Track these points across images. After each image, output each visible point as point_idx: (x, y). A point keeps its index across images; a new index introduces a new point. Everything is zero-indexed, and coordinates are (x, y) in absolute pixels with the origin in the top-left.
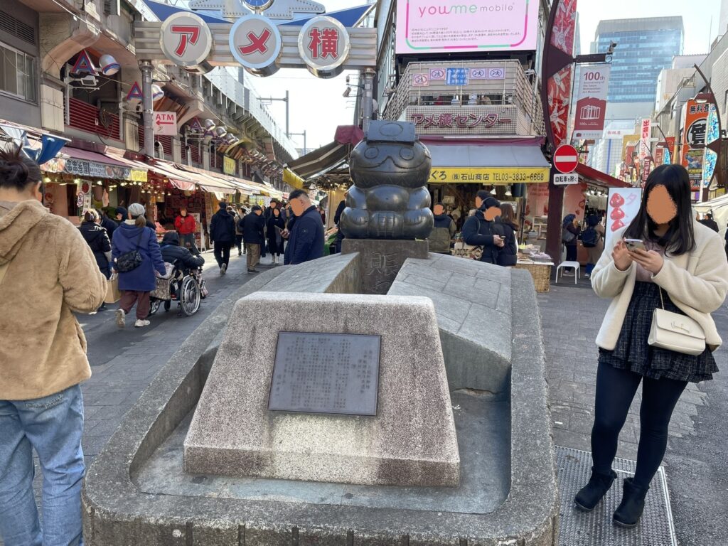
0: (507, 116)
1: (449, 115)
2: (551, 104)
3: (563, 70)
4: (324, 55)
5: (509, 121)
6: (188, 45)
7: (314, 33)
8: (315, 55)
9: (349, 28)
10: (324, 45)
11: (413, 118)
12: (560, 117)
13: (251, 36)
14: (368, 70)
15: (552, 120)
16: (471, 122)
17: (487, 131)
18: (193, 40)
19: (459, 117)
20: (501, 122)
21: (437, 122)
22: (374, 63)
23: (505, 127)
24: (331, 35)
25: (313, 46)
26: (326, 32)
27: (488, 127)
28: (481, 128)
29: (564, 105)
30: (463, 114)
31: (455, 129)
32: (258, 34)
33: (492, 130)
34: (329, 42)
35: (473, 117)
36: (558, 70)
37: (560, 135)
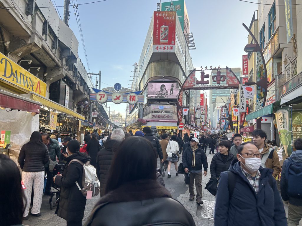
0: (171, 116)
1: (160, 115)
2: (179, 115)
4: (133, 101)
6: (102, 98)
7: (131, 96)
8: (131, 101)
9: (138, 95)
10: (133, 99)
11: (152, 115)
12: (181, 117)
13: (117, 97)
14: (142, 104)
15: (179, 118)
18: (104, 97)
21: (157, 117)
24: (134, 97)
25: (130, 99)
26: (133, 96)
28: (166, 118)
31: (161, 118)
32: (118, 96)
33: (169, 118)
34: (134, 98)
35: (165, 116)
36: (180, 109)
37: (181, 121)
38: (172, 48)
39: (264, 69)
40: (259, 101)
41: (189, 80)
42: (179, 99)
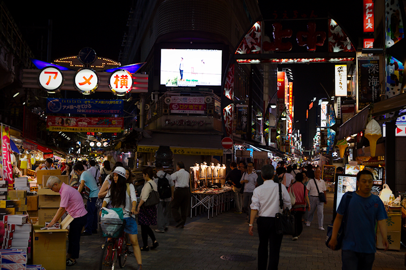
0: (209, 121)
1: (183, 120)
2: (225, 119)
3: (229, 106)
4: (121, 87)
5: (210, 124)
8: (117, 87)
10: (121, 83)
12: (229, 125)
15: (226, 126)
16: (193, 124)
18: (55, 78)
19: (187, 121)
20: (206, 124)
21: (177, 123)
22: (146, 91)
23: (208, 126)
25: (116, 83)
26: (123, 76)
27: (201, 126)
28: (197, 127)
29: (230, 120)
30: (189, 120)
31: (185, 127)
32: (88, 78)
34: (124, 81)
37: (229, 132)
39: (402, 20)
40: (390, 89)
41: (247, 41)
42: (226, 83)
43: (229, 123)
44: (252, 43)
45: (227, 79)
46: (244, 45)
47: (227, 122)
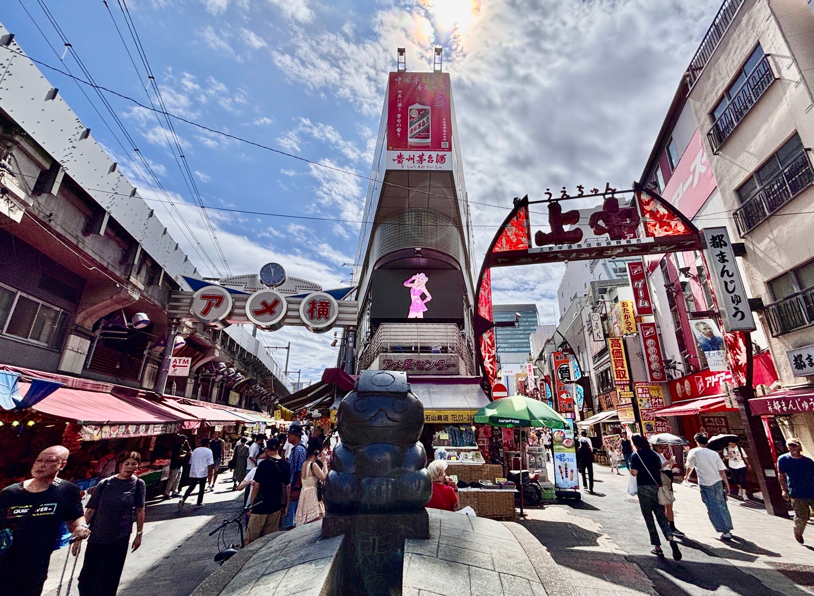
0: (453, 361)
1: (411, 360)
2: (483, 354)
3: (488, 331)
4: (319, 318)
5: (454, 365)
6: (212, 309)
7: (312, 303)
8: (312, 317)
9: (339, 301)
10: (319, 311)
11: (384, 362)
12: (491, 363)
13: (264, 304)
14: (351, 328)
15: (485, 365)
16: (427, 366)
17: (439, 372)
18: (217, 305)
19: (418, 362)
20: (448, 366)
21: (402, 365)
22: (355, 323)
23: (451, 369)
24: (325, 304)
25: (311, 311)
27: (439, 369)
28: (435, 370)
29: (491, 354)
30: (421, 359)
32: (270, 302)
33: (442, 372)
34: (323, 309)
35: (428, 362)
36: (485, 331)
37: (491, 375)
38: (443, 158)
41: (509, 234)
42: (480, 296)
43: (491, 360)
44: (517, 235)
45: (482, 291)
46: (504, 240)
47: (487, 358)
